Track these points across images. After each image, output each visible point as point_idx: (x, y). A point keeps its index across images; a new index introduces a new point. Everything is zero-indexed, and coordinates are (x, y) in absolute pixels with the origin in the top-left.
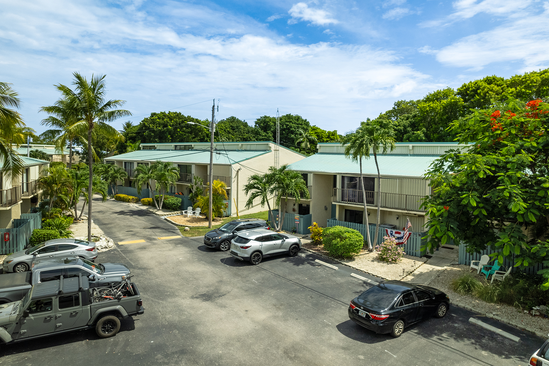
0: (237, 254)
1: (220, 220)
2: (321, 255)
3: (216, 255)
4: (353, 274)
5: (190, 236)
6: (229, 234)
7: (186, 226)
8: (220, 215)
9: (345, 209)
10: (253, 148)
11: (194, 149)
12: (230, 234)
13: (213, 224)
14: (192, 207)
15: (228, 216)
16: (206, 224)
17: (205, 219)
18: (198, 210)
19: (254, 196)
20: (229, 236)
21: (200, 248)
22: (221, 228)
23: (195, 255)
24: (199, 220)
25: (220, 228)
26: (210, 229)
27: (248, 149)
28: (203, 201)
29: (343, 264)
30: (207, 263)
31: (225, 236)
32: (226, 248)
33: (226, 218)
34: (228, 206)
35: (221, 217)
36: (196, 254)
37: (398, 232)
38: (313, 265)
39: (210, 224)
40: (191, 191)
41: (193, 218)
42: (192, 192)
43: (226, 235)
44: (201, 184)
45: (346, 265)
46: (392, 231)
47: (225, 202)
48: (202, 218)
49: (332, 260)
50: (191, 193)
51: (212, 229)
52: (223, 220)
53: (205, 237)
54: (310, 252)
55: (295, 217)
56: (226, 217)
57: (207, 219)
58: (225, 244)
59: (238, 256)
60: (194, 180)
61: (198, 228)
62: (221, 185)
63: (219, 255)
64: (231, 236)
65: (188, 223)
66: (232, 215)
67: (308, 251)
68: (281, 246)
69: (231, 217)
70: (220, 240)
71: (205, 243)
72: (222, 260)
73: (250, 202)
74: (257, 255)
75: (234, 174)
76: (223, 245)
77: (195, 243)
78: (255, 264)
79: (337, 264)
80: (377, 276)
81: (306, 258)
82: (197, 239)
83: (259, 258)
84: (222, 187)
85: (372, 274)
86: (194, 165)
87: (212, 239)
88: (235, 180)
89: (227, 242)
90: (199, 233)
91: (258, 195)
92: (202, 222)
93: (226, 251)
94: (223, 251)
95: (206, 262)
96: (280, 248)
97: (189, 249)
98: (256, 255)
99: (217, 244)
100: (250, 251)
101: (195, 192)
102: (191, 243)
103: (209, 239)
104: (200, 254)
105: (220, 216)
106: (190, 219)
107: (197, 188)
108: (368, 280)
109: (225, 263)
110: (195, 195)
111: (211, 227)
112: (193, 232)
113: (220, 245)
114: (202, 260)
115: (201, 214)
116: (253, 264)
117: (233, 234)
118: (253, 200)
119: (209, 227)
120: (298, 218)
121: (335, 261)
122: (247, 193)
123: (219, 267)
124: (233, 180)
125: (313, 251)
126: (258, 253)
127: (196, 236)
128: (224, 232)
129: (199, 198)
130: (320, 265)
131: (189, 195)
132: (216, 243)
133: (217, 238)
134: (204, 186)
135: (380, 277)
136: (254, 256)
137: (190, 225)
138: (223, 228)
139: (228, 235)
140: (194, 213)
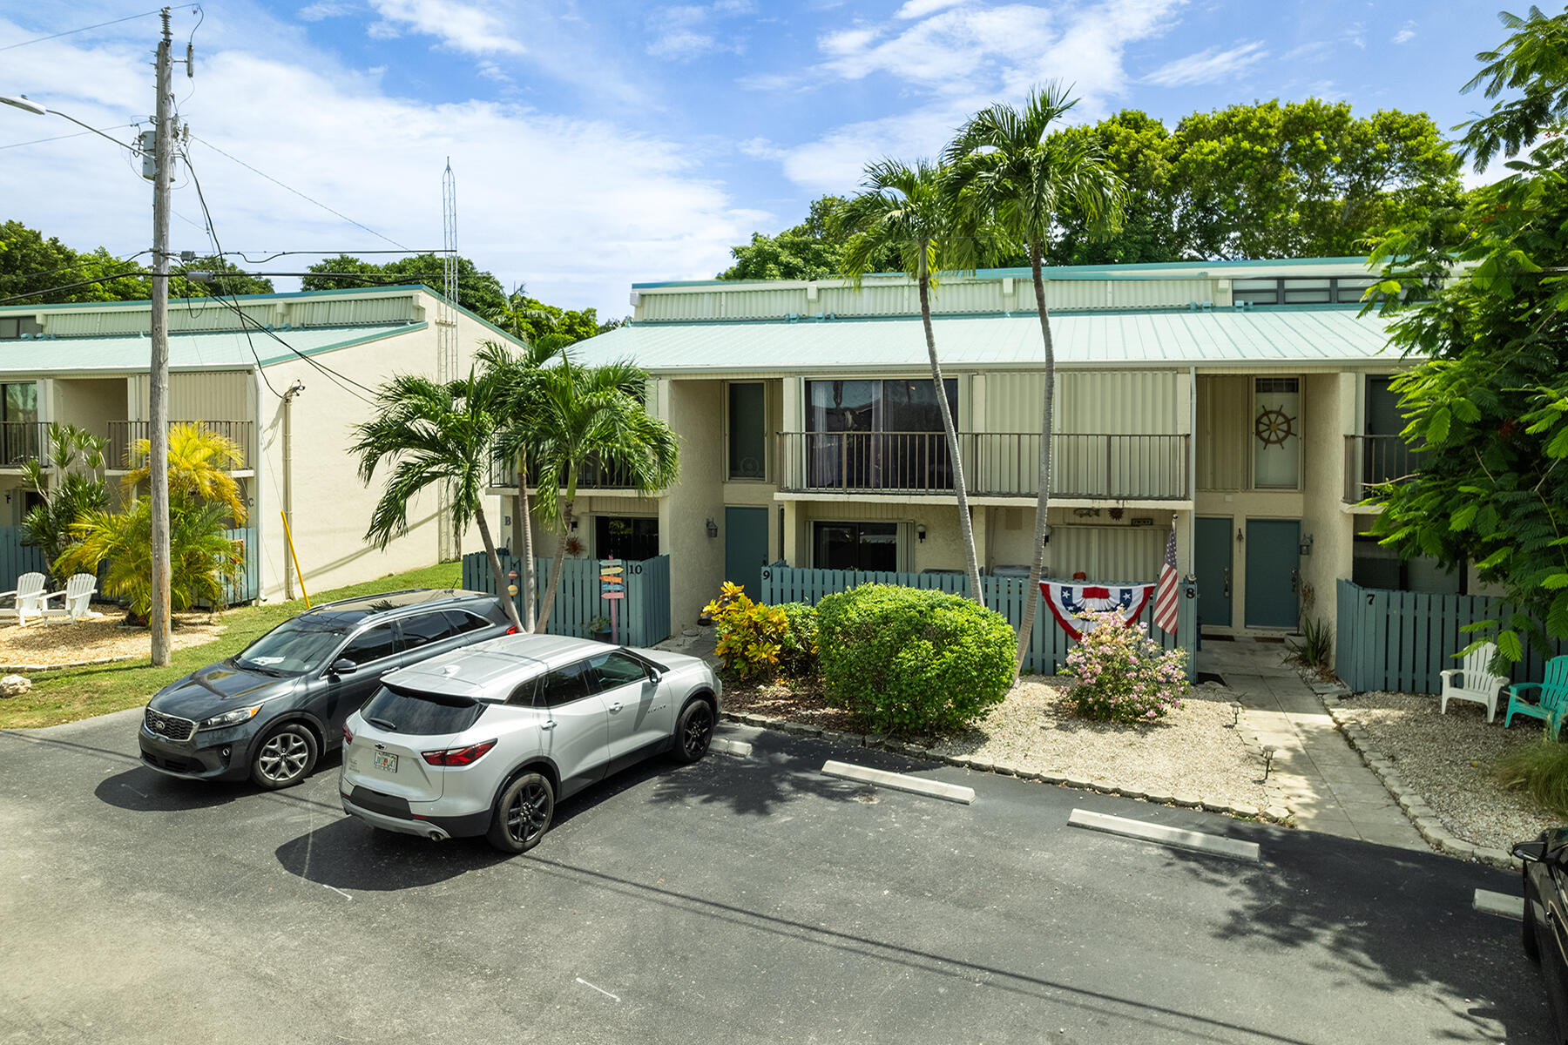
0: (404, 802)
1: (209, 624)
2: (819, 734)
3: (238, 824)
4: (1078, 815)
5: (38, 718)
6: (307, 682)
7: (10, 671)
8: (205, 602)
9: (815, 523)
10: (339, 315)
11: (47, 331)
12: (314, 686)
13: (176, 642)
14: (46, 573)
15: (246, 604)
16: (138, 646)
17: (123, 623)
18: (81, 588)
19: (411, 481)
20: (307, 696)
21: (112, 791)
22: (245, 656)
23: (82, 851)
24: (90, 633)
25: (238, 656)
26: (160, 670)
27: (317, 321)
28: (110, 535)
29: (959, 765)
30: (184, 895)
31: (283, 699)
32: (292, 767)
33: (235, 611)
34: (243, 558)
35: (206, 609)
36: (87, 840)
37: (1095, 589)
38: (826, 790)
39: (158, 644)
40: (33, 500)
41: (53, 626)
42: (42, 502)
43: (286, 691)
44: (94, 462)
45: (973, 766)
46: (1070, 590)
47: (229, 537)
48: (104, 625)
49: (889, 749)
50: (37, 509)
51: (173, 669)
52: (222, 620)
53: (150, 718)
54: (751, 723)
55: (604, 572)
56: (232, 606)
57: (136, 623)
58: (285, 742)
59: (412, 817)
60: (55, 445)
61: (87, 671)
62: (207, 452)
63: (262, 821)
64: (319, 692)
65: (21, 652)
66: (262, 596)
67: (736, 720)
68: (640, 718)
69: (261, 604)
70: (253, 728)
71: (146, 756)
72: (290, 855)
73: (390, 515)
74: (532, 791)
75: (268, 408)
76: (274, 753)
77: (76, 759)
78: (518, 845)
79: (932, 767)
80: (1175, 802)
81: (764, 762)
82: (84, 734)
83: (542, 808)
84: (213, 461)
85: (1143, 796)
86: (50, 382)
87: (204, 724)
88: (274, 436)
89: (297, 732)
90: (98, 700)
91: (434, 476)
92: (106, 642)
93: (298, 782)
94: (274, 788)
95: (171, 890)
96: (637, 728)
97: (34, 812)
98: (524, 790)
99: (240, 751)
100: (490, 772)
101: (62, 501)
102: (47, 764)
103: (177, 729)
104: (118, 833)
105: (203, 603)
106: (31, 632)
107: (72, 482)
108: (1184, 836)
109: (318, 876)
110: (58, 517)
111: (167, 660)
112: (52, 699)
113: (256, 757)
114: (137, 881)
115: (97, 601)
116: (507, 853)
117: (334, 679)
118: (410, 501)
119: (156, 662)
120: (618, 575)
121: (909, 753)
122: (370, 468)
123: (285, 920)
124: (265, 436)
125: (769, 720)
126: (535, 776)
127: (75, 716)
128: (274, 674)
129: (85, 523)
130: (868, 789)
131: (23, 520)
132: (229, 745)
133: (232, 715)
134: (108, 473)
135: (1194, 805)
136: (516, 802)
137: (33, 660)
138: (261, 653)
139: (301, 688)
140: (57, 602)
